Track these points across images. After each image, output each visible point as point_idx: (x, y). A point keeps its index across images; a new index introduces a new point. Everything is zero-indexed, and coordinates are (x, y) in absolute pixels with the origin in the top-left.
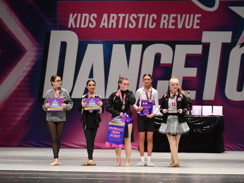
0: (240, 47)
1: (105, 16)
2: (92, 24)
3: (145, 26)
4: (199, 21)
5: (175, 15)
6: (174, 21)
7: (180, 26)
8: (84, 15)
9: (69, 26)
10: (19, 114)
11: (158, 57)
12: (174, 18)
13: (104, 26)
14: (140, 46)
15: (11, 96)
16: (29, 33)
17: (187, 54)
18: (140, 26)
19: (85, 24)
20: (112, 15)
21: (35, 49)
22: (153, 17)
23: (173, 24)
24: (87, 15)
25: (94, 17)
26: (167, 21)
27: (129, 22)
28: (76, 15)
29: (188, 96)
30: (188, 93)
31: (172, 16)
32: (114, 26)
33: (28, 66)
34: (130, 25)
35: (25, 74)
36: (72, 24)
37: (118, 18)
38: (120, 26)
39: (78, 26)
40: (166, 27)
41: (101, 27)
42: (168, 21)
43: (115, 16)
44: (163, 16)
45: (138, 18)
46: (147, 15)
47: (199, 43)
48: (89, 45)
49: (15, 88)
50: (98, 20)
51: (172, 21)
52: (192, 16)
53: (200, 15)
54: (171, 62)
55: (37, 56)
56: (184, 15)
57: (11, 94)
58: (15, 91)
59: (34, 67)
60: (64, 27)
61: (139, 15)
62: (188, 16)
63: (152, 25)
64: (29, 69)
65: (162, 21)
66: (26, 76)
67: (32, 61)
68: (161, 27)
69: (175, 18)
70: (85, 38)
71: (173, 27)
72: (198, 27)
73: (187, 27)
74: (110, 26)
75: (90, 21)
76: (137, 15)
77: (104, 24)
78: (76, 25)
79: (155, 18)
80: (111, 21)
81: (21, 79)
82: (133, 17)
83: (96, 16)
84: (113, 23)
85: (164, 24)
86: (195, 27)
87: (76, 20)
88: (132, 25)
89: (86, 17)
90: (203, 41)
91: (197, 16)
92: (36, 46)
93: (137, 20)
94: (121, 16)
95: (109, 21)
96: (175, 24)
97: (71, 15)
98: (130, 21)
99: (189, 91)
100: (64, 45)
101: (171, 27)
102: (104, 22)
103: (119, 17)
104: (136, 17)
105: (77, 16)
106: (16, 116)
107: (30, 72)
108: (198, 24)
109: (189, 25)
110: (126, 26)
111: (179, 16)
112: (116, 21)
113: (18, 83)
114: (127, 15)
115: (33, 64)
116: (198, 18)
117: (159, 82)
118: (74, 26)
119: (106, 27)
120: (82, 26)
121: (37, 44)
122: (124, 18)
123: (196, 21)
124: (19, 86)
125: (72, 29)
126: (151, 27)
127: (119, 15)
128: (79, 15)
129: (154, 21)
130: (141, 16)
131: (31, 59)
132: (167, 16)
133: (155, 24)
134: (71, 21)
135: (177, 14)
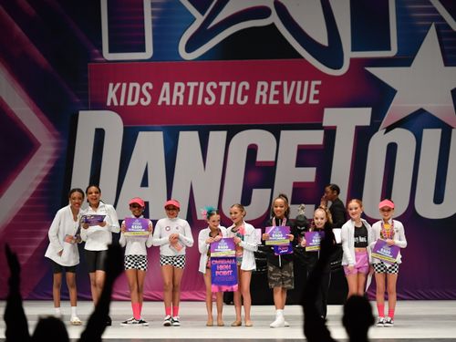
0: (386, 132)
1: (166, 86)
2: (146, 100)
3: (231, 102)
4: (317, 92)
5: (279, 83)
6: (277, 92)
7: (287, 100)
8: (132, 85)
9: (109, 104)
10: (29, 247)
11: (252, 150)
12: (277, 88)
13: (164, 103)
14: (224, 134)
15: (16, 218)
16: (43, 116)
17: (299, 146)
18: (222, 102)
19: (133, 100)
20: (177, 85)
21: (54, 140)
22: (244, 87)
23: (276, 97)
24: (137, 85)
25: (147, 88)
26: (266, 93)
27: (206, 95)
28: (118, 85)
29: (302, 213)
30: (303, 208)
31: (274, 84)
32: (181, 103)
33: (43, 169)
34: (206, 99)
35: (39, 182)
36: (112, 100)
37: (187, 89)
38: (190, 102)
39: (122, 103)
40: (264, 102)
41: (160, 103)
42: (268, 93)
43: (182, 85)
44: (260, 84)
45: (220, 88)
46: (234, 84)
47: (318, 126)
48: (141, 134)
49: (22, 205)
50: (155, 93)
51: (273, 92)
52: (306, 83)
53: (319, 83)
54: (273, 159)
55: (56, 153)
56: (293, 83)
57: (15, 214)
58: (22, 210)
59: (52, 170)
60: (100, 105)
61: (221, 84)
62: (299, 83)
63: (242, 99)
64: (45, 173)
65: (259, 93)
66: (41, 186)
67: (49, 162)
68: (257, 102)
69: (279, 88)
70: (135, 123)
71: (277, 102)
72: (317, 102)
73: (298, 101)
74: (174, 103)
75: (142, 95)
76: (218, 84)
77: (164, 99)
78: (119, 102)
79: (247, 87)
80: (176, 94)
81: (33, 190)
82: (212, 87)
83: (151, 86)
84: (178, 98)
85: (261, 97)
86: (312, 101)
87: (118, 94)
88: (210, 99)
89: (134, 88)
90: (325, 123)
91: (314, 83)
92: (56, 137)
93: (217, 92)
94: (192, 85)
95: (172, 94)
96: (280, 97)
97: (111, 85)
98: (206, 93)
99: (303, 205)
100: (100, 134)
101: (272, 101)
102: (165, 96)
103: (189, 87)
104: (215, 86)
105: (121, 87)
106: (24, 250)
107: (46, 178)
108: (316, 97)
109: (301, 98)
110: (199, 102)
111: (285, 83)
112: (184, 94)
113: (27, 197)
114: (202, 84)
115: (51, 165)
116: (317, 87)
117: (255, 192)
118: (116, 103)
119: (168, 103)
120: (130, 103)
121: (57, 133)
122: (197, 89)
123: (314, 92)
124: (28, 202)
125: (112, 108)
126: (239, 102)
127: (189, 84)
128: (124, 85)
129: (245, 92)
130: (224, 85)
131: (48, 157)
132: (265, 84)
133: (246, 98)
134: (111, 94)
135: (282, 80)
